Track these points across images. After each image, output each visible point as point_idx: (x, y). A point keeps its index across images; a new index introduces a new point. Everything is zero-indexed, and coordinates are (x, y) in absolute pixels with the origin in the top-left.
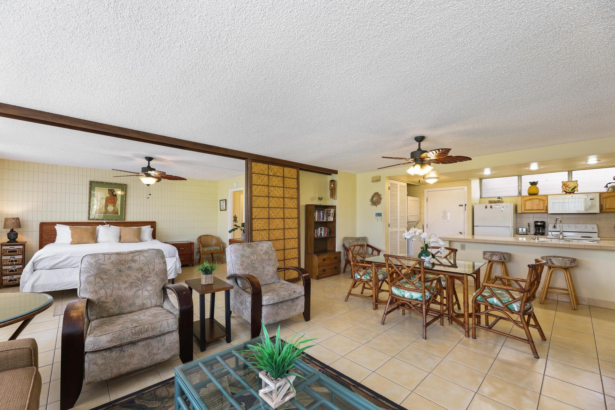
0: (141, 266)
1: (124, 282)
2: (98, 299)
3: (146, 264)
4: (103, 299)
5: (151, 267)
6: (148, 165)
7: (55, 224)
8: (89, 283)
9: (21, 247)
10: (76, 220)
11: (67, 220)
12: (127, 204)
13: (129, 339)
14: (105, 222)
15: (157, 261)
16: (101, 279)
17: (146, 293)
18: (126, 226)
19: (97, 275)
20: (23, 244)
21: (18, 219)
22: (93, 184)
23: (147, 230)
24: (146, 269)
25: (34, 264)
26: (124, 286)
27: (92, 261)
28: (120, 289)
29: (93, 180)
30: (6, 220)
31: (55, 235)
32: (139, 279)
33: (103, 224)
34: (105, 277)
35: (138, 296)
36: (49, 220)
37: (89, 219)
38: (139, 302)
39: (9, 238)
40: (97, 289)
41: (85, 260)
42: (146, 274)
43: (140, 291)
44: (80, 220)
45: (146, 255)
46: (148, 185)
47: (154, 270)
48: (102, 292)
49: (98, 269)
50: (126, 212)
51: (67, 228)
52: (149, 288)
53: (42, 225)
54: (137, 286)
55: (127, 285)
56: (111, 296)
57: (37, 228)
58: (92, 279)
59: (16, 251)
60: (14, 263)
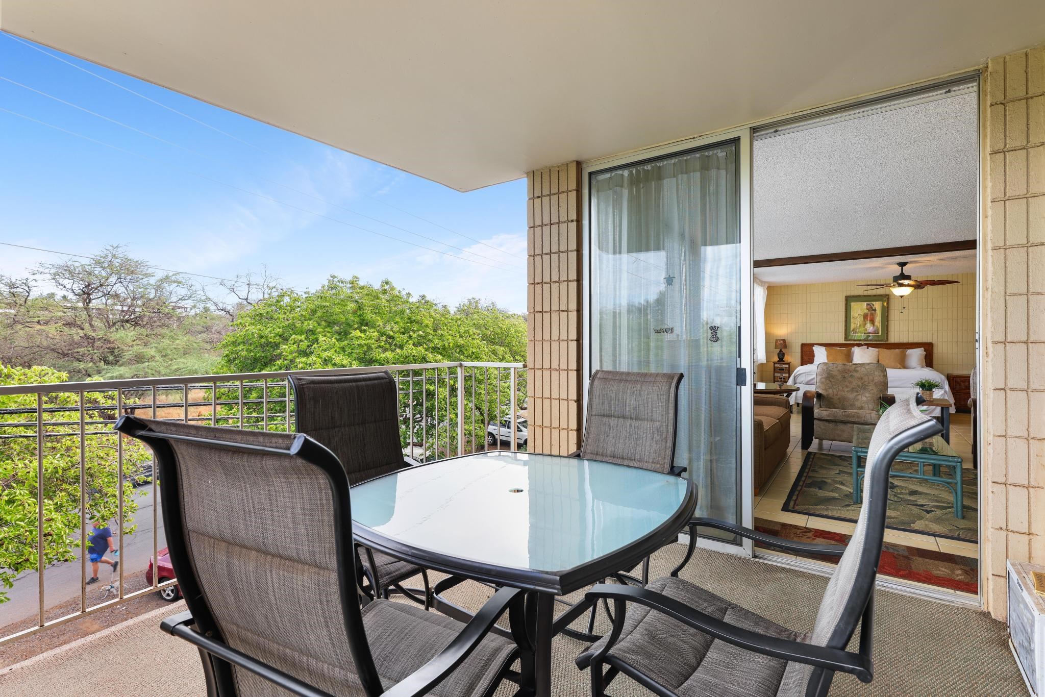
0: (862, 376)
1: (847, 387)
2: (828, 395)
3: (866, 375)
4: (831, 396)
5: (871, 378)
6: (900, 272)
7: (813, 345)
8: (822, 383)
9: (787, 366)
10: (832, 342)
11: (824, 342)
12: (889, 319)
13: (840, 418)
14: (863, 343)
15: (876, 373)
16: (831, 381)
17: (864, 399)
18: (889, 349)
19: (827, 378)
20: (789, 364)
21: (784, 340)
22: (849, 299)
23: (916, 355)
24: (866, 379)
25: (795, 377)
26: (846, 390)
27: (825, 368)
28: (843, 391)
29: (849, 294)
30: (777, 341)
31: (813, 356)
32: (859, 386)
33: (859, 345)
34: (833, 380)
35: (858, 400)
36: (808, 341)
37: (846, 339)
38: (858, 404)
39: (779, 358)
40: (827, 388)
41: (819, 367)
42: (866, 383)
43: (860, 396)
44: (836, 342)
45: (867, 367)
46: (902, 297)
47: (873, 381)
48: (830, 391)
49: (829, 374)
50: (889, 330)
51: (823, 349)
52: (867, 395)
53: (803, 345)
54: (857, 392)
55: (849, 389)
56: (837, 395)
57: (798, 349)
58: (824, 380)
59: (783, 370)
60: (783, 380)
